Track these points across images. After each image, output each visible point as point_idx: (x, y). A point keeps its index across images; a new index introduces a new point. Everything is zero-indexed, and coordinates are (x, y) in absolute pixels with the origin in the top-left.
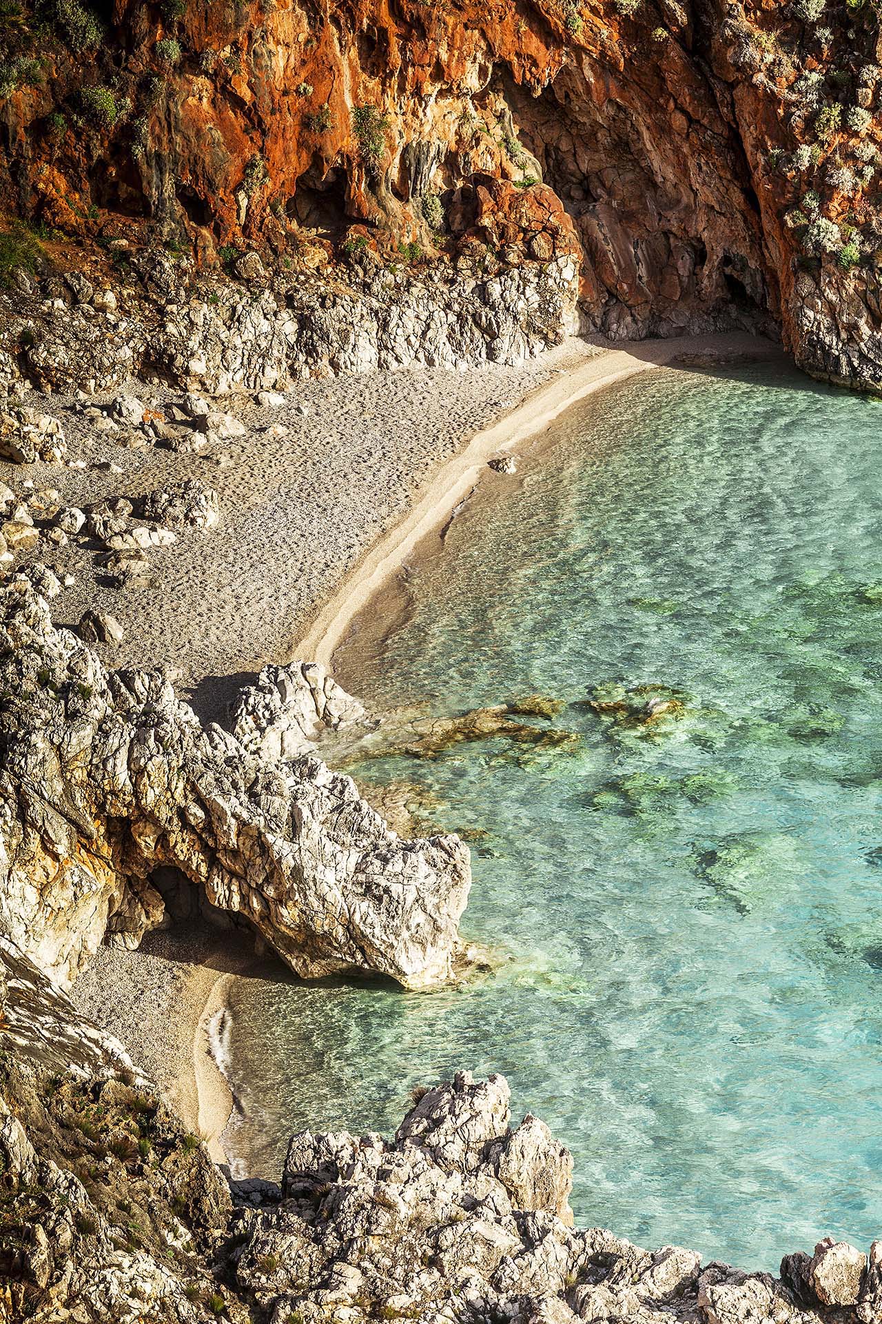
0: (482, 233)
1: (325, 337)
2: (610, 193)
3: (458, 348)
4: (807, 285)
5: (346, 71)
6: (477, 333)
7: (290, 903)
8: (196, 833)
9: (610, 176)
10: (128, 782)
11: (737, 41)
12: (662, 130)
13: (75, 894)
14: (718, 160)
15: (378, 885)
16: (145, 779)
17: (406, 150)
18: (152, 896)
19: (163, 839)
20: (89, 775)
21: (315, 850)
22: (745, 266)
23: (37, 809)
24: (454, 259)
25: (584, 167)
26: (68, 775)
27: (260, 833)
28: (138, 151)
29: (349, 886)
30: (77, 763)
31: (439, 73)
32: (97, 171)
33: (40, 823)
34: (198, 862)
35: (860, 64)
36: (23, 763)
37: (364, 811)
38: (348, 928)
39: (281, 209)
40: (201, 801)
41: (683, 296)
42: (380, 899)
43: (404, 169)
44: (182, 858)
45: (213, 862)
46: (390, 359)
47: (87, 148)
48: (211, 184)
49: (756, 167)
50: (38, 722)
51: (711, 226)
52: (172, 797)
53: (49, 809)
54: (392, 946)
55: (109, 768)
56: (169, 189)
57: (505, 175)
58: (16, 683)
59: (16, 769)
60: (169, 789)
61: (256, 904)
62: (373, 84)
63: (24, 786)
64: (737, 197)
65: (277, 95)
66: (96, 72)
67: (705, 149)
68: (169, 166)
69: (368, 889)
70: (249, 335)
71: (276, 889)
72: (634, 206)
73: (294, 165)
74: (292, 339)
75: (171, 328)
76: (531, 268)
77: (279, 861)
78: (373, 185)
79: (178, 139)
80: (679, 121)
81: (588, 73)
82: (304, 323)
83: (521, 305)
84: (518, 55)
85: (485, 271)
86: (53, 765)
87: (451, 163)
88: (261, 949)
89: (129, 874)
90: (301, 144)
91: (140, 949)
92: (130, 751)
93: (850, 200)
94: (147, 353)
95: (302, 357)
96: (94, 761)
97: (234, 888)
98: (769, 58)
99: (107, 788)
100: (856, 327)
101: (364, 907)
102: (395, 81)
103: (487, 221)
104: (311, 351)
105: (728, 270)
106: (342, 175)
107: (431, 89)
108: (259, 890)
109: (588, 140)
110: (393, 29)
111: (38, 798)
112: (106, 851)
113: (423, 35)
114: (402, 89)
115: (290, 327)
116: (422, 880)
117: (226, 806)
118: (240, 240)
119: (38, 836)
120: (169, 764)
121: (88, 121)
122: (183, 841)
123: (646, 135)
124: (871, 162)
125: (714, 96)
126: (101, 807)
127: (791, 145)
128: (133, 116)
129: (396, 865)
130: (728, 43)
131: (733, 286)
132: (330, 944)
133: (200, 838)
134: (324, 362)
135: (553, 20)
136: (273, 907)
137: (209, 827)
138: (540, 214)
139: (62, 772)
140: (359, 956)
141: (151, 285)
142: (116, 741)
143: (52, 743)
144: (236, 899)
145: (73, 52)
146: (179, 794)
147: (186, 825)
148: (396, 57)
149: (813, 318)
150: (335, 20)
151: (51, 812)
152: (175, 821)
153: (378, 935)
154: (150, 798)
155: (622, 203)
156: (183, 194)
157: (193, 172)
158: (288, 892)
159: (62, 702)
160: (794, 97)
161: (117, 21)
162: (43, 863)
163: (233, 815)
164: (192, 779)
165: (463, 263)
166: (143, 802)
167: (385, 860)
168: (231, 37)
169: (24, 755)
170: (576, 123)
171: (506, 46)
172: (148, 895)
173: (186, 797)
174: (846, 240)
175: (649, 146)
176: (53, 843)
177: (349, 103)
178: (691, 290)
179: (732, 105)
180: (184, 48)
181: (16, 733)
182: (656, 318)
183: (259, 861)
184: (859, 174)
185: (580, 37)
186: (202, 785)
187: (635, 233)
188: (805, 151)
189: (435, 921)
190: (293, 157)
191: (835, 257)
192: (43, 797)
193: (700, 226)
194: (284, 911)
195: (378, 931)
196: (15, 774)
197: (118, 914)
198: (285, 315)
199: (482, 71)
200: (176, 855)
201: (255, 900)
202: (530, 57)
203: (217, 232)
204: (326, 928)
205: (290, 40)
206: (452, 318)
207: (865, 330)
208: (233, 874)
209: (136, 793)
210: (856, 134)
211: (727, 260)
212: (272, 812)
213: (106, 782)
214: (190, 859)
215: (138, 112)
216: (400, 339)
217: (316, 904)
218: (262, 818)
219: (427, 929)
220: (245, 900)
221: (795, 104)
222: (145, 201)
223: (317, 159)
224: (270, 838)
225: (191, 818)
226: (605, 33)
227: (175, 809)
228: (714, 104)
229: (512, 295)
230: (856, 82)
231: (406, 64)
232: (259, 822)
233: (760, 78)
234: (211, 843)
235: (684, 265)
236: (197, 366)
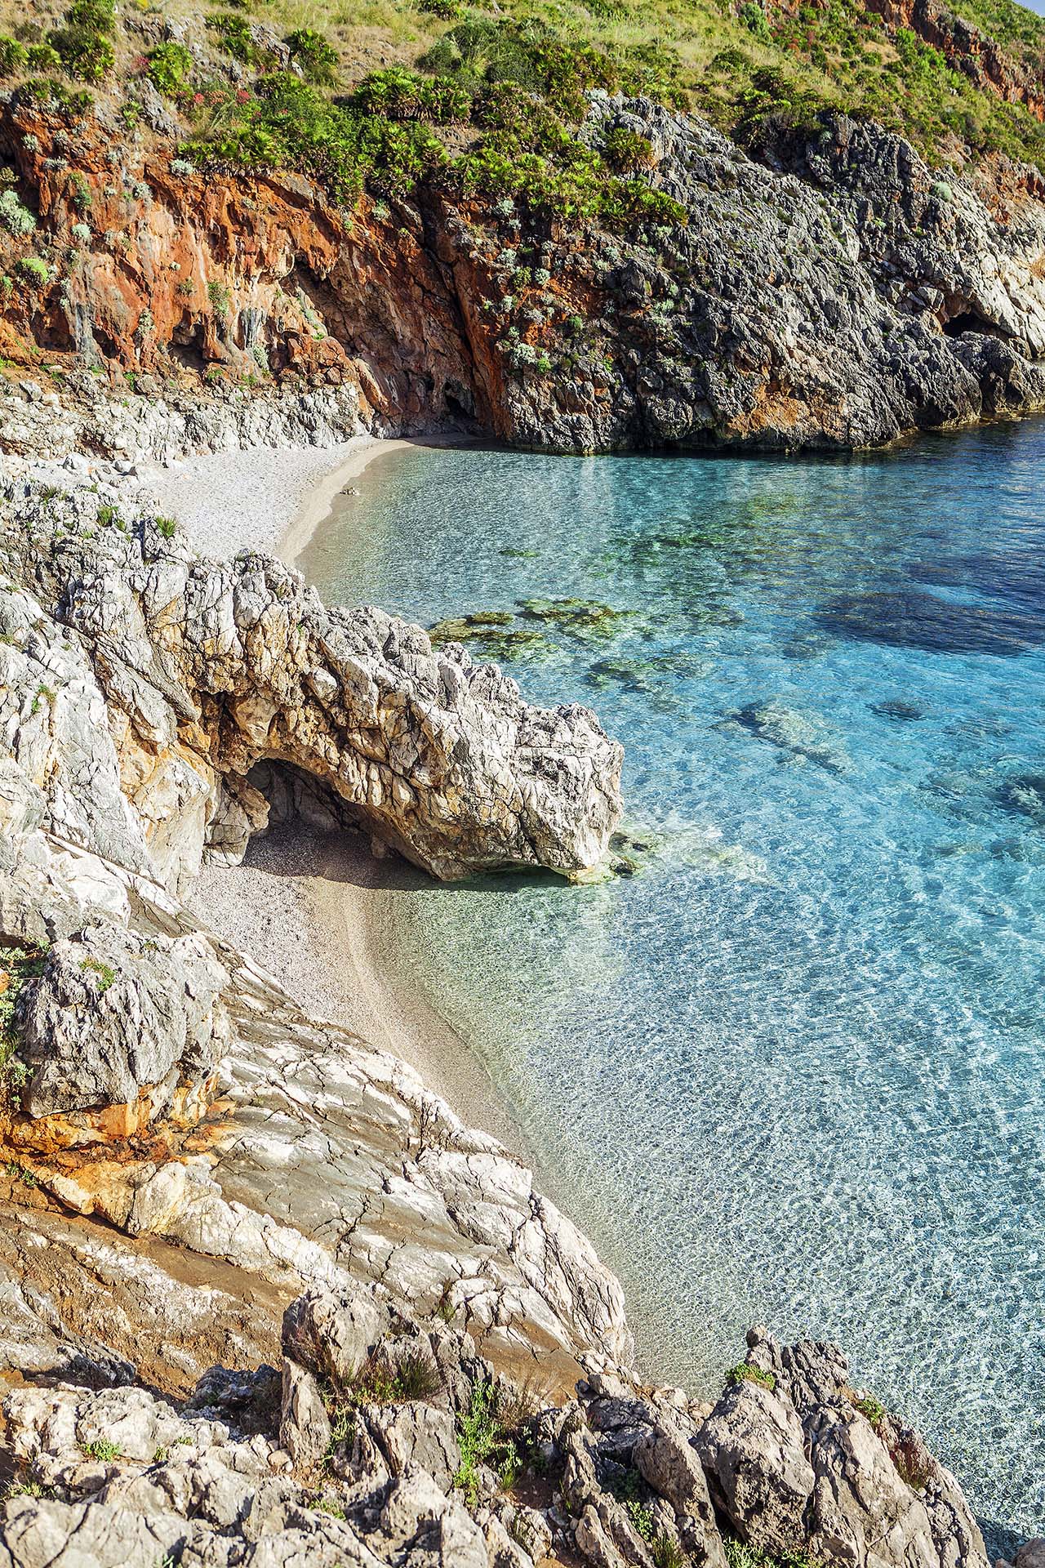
0: (295, 367)
1: (204, 428)
2: (370, 346)
3: (291, 437)
4: (514, 389)
5: (201, 257)
6: (302, 428)
7: (451, 790)
8: (322, 709)
9: (368, 336)
10: (237, 643)
11: (456, 231)
12: (404, 300)
13: (180, 798)
14: (444, 316)
15: (551, 760)
16: (260, 636)
17: (241, 314)
18: (255, 798)
19: (280, 719)
20: (184, 635)
21: (473, 721)
22: (460, 388)
23: (123, 680)
24: (279, 384)
25: (351, 332)
26: (156, 636)
27: (409, 702)
28: (64, 302)
29: (517, 763)
30: (168, 619)
31: (261, 260)
32: (37, 323)
33: (130, 699)
34: (326, 745)
35: (540, 242)
36: (96, 615)
37: (499, 676)
38: (520, 817)
39: (164, 348)
40: (328, 665)
41: (423, 408)
42: (555, 777)
43: (241, 327)
44: (305, 742)
45: (343, 743)
46: (248, 443)
47: (28, 303)
48: (116, 327)
49: (472, 316)
50: (110, 564)
51: (437, 363)
52: (293, 661)
53: (138, 678)
54: (572, 835)
55: (211, 624)
56: (88, 332)
57: (305, 331)
58: (70, 521)
59: (88, 623)
60: (289, 650)
61: (405, 795)
62: (219, 267)
63: (101, 649)
64: (456, 342)
65: (157, 269)
66: (32, 249)
67: (435, 310)
68: (87, 314)
69: (537, 765)
70: (152, 426)
71: (431, 773)
72: (386, 354)
73: (173, 318)
74: (182, 429)
75: (99, 417)
76: (330, 389)
77: (439, 737)
78: (222, 337)
79: (92, 294)
80: (417, 292)
81: (356, 264)
82: (189, 419)
83: (327, 409)
84: (312, 248)
85: (301, 391)
86: (136, 619)
87: (270, 325)
88: (381, 850)
89: (227, 770)
90: (175, 303)
91: (243, 864)
92: (236, 599)
93: (540, 330)
94: (85, 436)
95: (190, 442)
96: (190, 616)
97: (374, 774)
98: (479, 241)
99: (210, 652)
100: (550, 411)
101: (539, 786)
102: (233, 265)
103: (297, 359)
104: (196, 438)
105: (448, 393)
106: (201, 330)
107: (256, 272)
108: (408, 776)
109: (352, 315)
110: (230, 227)
111: (122, 665)
112: (205, 741)
113: (252, 232)
114: (238, 271)
115: (179, 421)
116: (595, 751)
117: (366, 669)
118: (138, 368)
119: (127, 719)
120: (290, 615)
121: (28, 281)
122: (307, 721)
123: (392, 306)
124: (551, 305)
125: (440, 273)
126: (202, 679)
127: (497, 297)
128: (59, 279)
129: (564, 735)
130: (451, 233)
131: (451, 402)
132: (496, 838)
133: (326, 714)
134: (205, 445)
135: (334, 222)
136: (425, 796)
137: (340, 700)
138: (331, 355)
139: (148, 632)
140: (528, 852)
141: (82, 393)
142: (218, 585)
143: (134, 590)
144: (377, 789)
145: (13, 236)
146: (301, 656)
147: (311, 699)
148: (233, 247)
149: (521, 408)
150: (192, 221)
151: (143, 684)
152: (299, 692)
153: (558, 822)
154: (265, 665)
155: (378, 353)
156: (97, 334)
157: (104, 319)
158: (448, 777)
159: (138, 542)
160: (498, 266)
161: (44, 213)
162: (135, 756)
163: (375, 681)
164: (317, 636)
165: (284, 386)
166: (257, 668)
167: (550, 730)
168: (125, 223)
169: (98, 604)
170: (344, 304)
171: (304, 242)
172: (248, 795)
173: (310, 659)
174: (539, 356)
175: (394, 314)
176: (150, 727)
177: (204, 279)
178: (426, 406)
179: (453, 278)
180: (93, 231)
181: (81, 578)
182: (405, 424)
183: (406, 738)
184: (545, 313)
185: (352, 235)
186: (330, 644)
187: (388, 370)
188: (508, 299)
189: (610, 800)
190: (170, 313)
191: (535, 367)
192: (128, 664)
193: (430, 364)
194: (442, 801)
195: (559, 817)
196: (86, 633)
197: (215, 823)
198: (175, 414)
199: (289, 261)
200: (297, 738)
201: (402, 790)
202: (320, 249)
203: (122, 362)
204: (494, 818)
205: (163, 232)
206: (284, 419)
207: (557, 414)
208: (370, 759)
209: (247, 658)
210: (540, 287)
211: (448, 386)
212: (421, 674)
213: (207, 643)
214: (316, 743)
215: (64, 274)
216: (253, 430)
217: (482, 788)
218: (409, 682)
219: (602, 810)
220: (389, 794)
221: (500, 270)
222: (71, 340)
223: (187, 315)
224: (424, 706)
225: (319, 688)
226: (368, 233)
227: (296, 677)
228: (440, 278)
229: (320, 403)
230: (539, 252)
231: (240, 252)
232: (407, 686)
233: (474, 254)
234: (341, 721)
235: (420, 390)
236: (120, 443)
